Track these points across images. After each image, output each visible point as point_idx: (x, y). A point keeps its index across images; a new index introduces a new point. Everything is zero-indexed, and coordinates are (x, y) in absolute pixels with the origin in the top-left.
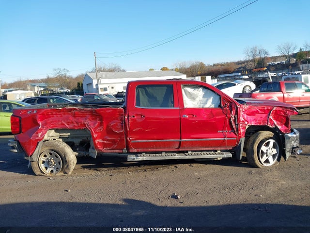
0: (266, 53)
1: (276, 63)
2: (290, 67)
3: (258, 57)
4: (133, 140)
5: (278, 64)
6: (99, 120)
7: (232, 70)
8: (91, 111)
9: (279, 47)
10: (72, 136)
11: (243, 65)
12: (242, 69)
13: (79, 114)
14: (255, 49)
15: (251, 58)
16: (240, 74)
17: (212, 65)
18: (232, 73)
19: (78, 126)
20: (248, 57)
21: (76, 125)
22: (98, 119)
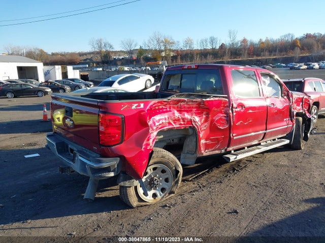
0: (111, 47)
1: (121, 57)
2: (135, 62)
3: (104, 50)
4: (235, 136)
5: (123, 58)
6: (205, 115)
7: (78, 61)
8: (199, 104)
9: (122, 42)
10: (164, 139)
11: (89, 57)
12: (88, 61)
13: (185, 108)
14: (100, 42)
15: (97, 50)
16: (87, 66)
17: (50, 54)
18: (78, 64)
19: (184, 124)
20: (93, 49)
21: (182, 123)
22: (205, 113)
